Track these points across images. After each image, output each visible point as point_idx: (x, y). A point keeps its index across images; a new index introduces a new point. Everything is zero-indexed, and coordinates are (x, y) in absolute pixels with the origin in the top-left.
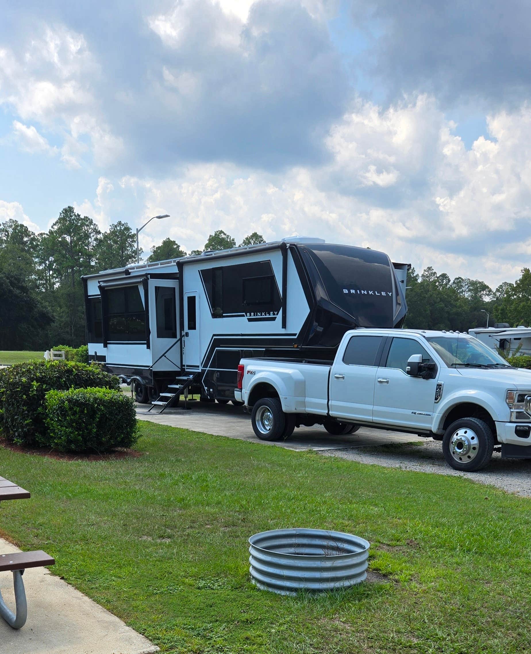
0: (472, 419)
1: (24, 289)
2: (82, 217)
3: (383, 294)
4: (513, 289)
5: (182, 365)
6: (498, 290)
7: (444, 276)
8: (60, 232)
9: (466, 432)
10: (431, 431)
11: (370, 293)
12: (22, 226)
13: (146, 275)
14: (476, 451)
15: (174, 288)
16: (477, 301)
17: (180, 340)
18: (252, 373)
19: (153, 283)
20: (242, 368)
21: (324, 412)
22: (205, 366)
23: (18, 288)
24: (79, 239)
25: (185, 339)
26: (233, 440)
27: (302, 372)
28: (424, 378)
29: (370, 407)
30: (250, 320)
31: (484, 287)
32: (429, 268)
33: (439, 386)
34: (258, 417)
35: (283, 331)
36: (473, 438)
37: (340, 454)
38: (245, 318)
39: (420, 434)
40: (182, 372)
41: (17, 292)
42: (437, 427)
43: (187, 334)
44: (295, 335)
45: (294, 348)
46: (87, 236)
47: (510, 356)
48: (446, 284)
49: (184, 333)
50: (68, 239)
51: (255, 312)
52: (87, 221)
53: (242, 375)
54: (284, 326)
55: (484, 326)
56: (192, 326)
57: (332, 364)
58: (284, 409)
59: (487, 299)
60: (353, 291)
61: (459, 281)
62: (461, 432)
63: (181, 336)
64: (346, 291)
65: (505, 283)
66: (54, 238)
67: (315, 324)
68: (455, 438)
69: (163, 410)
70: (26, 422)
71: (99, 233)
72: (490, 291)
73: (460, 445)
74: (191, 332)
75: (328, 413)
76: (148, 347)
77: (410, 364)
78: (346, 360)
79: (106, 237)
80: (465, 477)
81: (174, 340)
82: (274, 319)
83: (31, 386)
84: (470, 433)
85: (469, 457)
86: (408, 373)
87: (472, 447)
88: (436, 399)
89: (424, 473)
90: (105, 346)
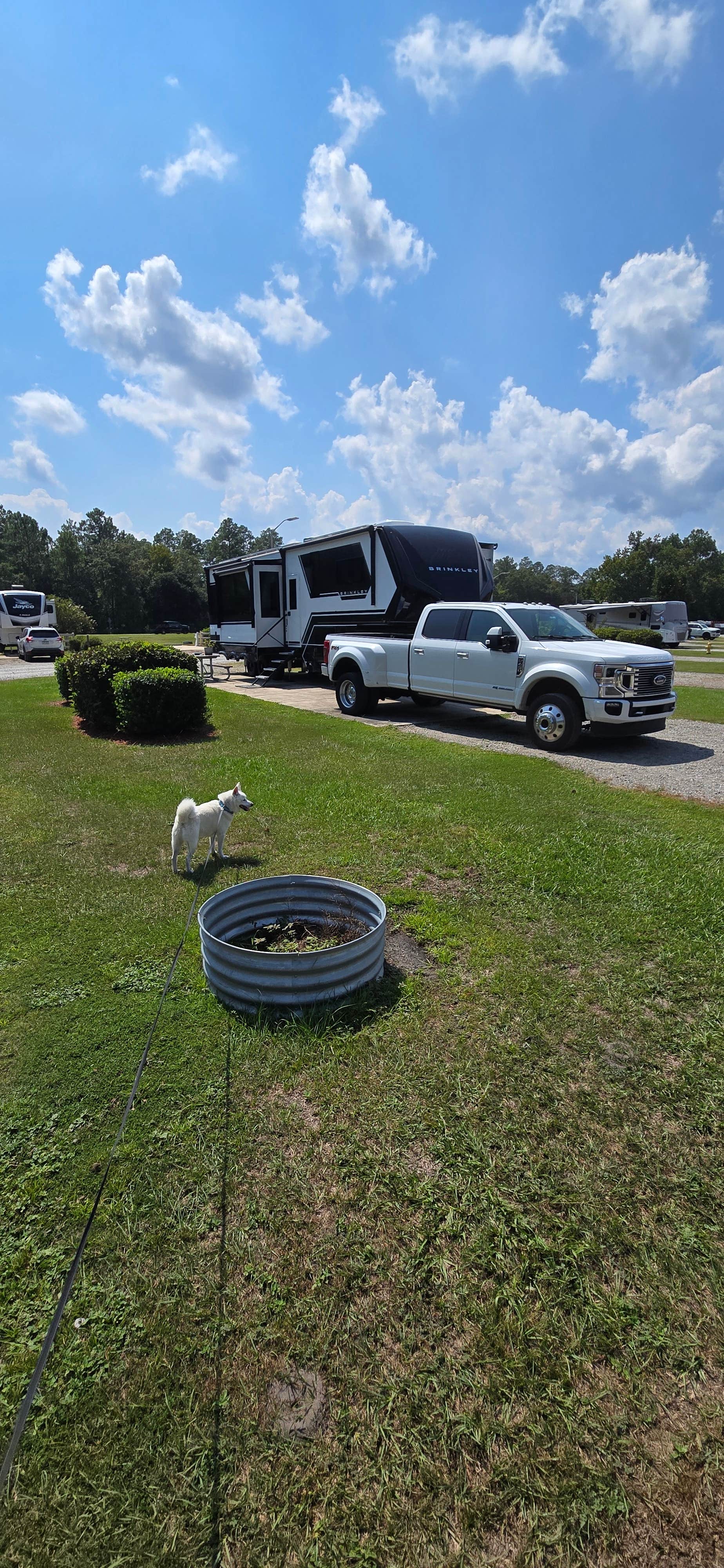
0: (558, 695)
1: (189, 584)
2: (239, 526)
3: (469, 570)
4: (597, 573)
5: (285, 642)
6: (584, 575)
7: (538, 564)
8: (221, 538)
9: (550, 709)
10: (514, 707)
11: (456, 570)
12: (191, 534)
13: (251, 561)
14: (563, 729)
15: (277, 573)
16: (567, 584)
17: (284, 618)
18: (337, 648)
19: (258, 569)
20: (328, 644)
21: (405, 686)
22: (305, 642)
23: (185, 583)
24: (236, 544)
25: (287, 617)
26: (317, 714)
27: (383, 646)
28: (504, 651)
29: (450, 682)
30: (343, 598)
31: (573, 572)
32: (526, 558)
33: (521, 661)
34: (342, 690)
35: (373, 608)
36: (558, 715)
37: (419, 730)
38: (339, 597)
39: (503, 710)
40: (285, 648)
41: (183, 586)
42: (520, 703)
43: (289, 614)
44: (383, 611)
45: (383, 623)
46: (243, 541)
47: (597, 628)
48: (541, 570)
49: (286, 613)
50: (227, 543)
51: (348, 591)
52: (243, 529)
53: (328, 651)
54: (373, 603)
55: (574, 603)
56: (294, 606)
57: (411, 638)
58: (366, 684)
59: (575, 582)
60: (438, 569)
61: (551, 568)
62: (546, 708)
63: (285, 615)
64: (431, 569)
65: (591, 569)
66: (217, 544)
67: (402, 599)
68: (540, 715)
69: (265, 684)
70: (96, 704)
71: (253, 538)
72: (578, 575)
73: (545, 723)
74: (292, 611)
75: (409, 687)
76: (253, 626)
77: (490, 637)
78: (426, 633)
79: (257, 540)
80: (551, 759)
81: (279, 619)
82: (364, 597)
83: (101, 669)
84: (556, 710)
85: (555, 736)
86: (488, 646)
87: (558, 724)
88: (518, 673)
89: (505, 754)
90: (219, 627)
